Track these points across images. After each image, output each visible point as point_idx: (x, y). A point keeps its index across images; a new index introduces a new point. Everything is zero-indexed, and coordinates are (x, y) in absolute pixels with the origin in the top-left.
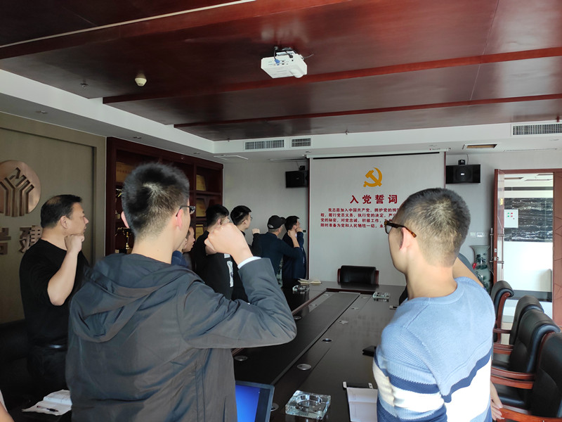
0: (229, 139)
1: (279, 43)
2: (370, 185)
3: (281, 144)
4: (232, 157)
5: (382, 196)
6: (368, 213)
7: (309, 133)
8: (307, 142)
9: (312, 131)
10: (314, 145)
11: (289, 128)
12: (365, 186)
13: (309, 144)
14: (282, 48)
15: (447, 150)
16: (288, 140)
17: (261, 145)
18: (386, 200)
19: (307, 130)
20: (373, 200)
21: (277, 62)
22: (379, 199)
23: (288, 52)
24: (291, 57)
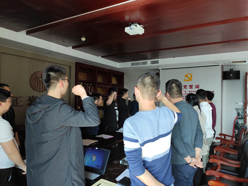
0: (124, 62)
1: (132, 21)
2: (187, 80)
3: (146, 63)
4: (127, 69)
5: (192, 85)
6: (186, 93)
7: (158, 58)
8: (157, 62)
9: (159, 57)
10: (160, 63)
11: (149, 56)
12: (184, 81)
13: (158, 63)
14: (133, 23)
15: (223, 64)
16: (149, 62)
17: (138, 64)
18: (194, 87)
19: (157, 56)
20: (188, 87)
21: (131, 28)
22: (191, 87)
23: (135, 24)
24: (136, 26)
